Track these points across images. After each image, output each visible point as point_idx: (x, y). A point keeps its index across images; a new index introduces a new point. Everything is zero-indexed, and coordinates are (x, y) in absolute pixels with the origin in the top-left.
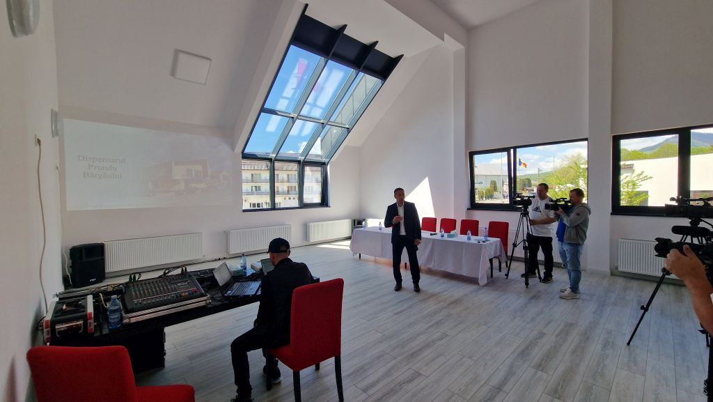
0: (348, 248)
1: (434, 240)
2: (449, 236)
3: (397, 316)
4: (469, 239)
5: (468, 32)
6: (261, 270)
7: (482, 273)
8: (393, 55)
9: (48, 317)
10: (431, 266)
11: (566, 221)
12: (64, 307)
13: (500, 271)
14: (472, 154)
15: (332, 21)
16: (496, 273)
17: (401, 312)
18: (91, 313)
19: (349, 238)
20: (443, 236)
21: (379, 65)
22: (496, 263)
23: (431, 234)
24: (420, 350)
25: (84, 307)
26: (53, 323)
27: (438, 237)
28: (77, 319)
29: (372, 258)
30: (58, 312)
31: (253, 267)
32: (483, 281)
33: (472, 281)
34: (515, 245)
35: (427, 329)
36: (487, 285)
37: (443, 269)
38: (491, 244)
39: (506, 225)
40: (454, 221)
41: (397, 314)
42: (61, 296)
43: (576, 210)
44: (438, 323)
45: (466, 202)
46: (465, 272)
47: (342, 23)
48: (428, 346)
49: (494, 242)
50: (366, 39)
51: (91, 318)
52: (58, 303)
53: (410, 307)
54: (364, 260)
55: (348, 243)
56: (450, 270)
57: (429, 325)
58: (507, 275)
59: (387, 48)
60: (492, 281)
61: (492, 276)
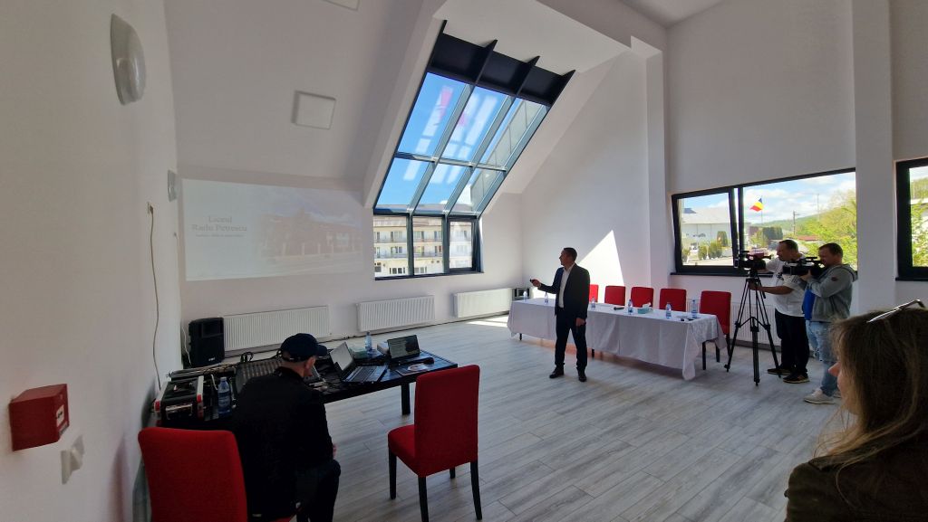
0: (505, 325)
1: (618, 316)
2: (641, 312)
3: (562, 416)
4: (668, 315)
5: (666, 31)
6: (388, 352)
7: (688, 363)
8: (561, 71)
9: (159, 398)
10: (615, 351)
11: (816, 290)
12: (175, 388)
13: (718, 360)
14: (675, 199)
15: (477, 38)
16: (711, 363)
17: (569, 411)
18: (200, 396)
19: (506, 313)
20: (631, 311)
21: (542, 87)
22: (711, 348)
23: (615, 309)
24: (589, 463)
25: (194, 389)
26: (164, 404)
27: (624, 312)
28: (187, 401)
29: (537, 339)
30: (169, 393)
31: (379, 348)
32: (689, 374)
33: (674, 373)
34: (738, 325)
35: (601, 436)
36: (694, 380)
37: (631, 356)
38: (701, 323)
39: (728, 296)
40: (651, 291)
41: (562, 414)
42: (174, 376)
43: (832, 273)
44: (618, 430)
45: (669, 265)
46: (663, 362)
47: (490, 39)
48: (598, 458)
49: (707, 320)
50: (523, 56)
51: (200, 401)
52: (170, 383)
53: (582, 405)
54: (525, 342)
55: (506, 318)
56: (643, 356)
57: (605, 430)
58: (727, 367)
59: (551, 63)
60: (703, 375)
61: (704, 367)
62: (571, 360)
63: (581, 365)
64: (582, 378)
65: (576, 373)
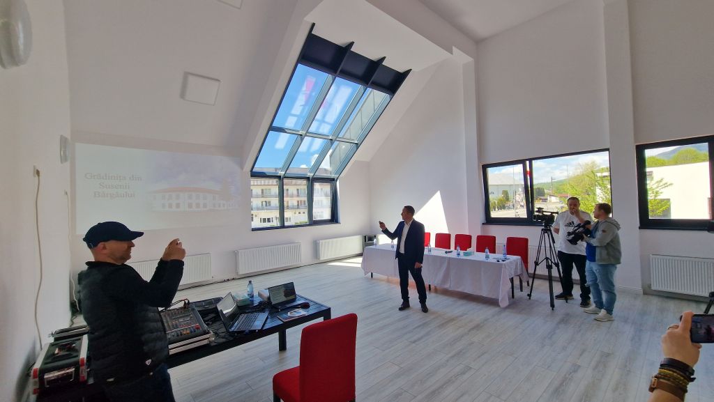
0: (360, 266)
1: (450, 259)
2: (466, 254)
3: (414, 345)
5: (477, 44)
6: (269, 298)
7: (503, 294)
8: (401, 69)
9: (38, 366)
10: (447, 286)
12: (57, 351)
13: (521, 290)
14: (485, 167)
15: (339, 39)
16: (517, 293)
17: (419, 339)
18: (83, 360)
19: (360, 255)
21: (387, 80)
22: (517, 282)
23: (446, 252)
24: (441, 387)
25: (78, 351)
26: (43, 371)
27: (454, 255)
28: (68, 366)
29: (385, 277)
30: (50, 357)
31: (260, 295)
32: (504, 302)
33: (493, 302)
34: (537, 264)
35: (448, 361)
36: (508, 307)
37: (460, 290)
38: (511, 262)
39: (526, 241)
40: (469, 237)
41: (414, 342)
42: (57, 336)
44: (459, 354)
45: (482, 218)
46: (484, 294)
47: (348, 41)
48: (449, 382)
49: (514, 261)
50: (373, 56)
51: (83, 365)
52: (52, 345)
53: (428, 334)
54: (374, 279)
55: (360, 260)
56: (468, 290)
57: (450, 355)
58: (529, 295)
59: (395, 63)
60: (514, 303)
61: (513, 296)
62: (413, 294)
63: (423, 299)
64: (425, 309)
65: (419, 306)
